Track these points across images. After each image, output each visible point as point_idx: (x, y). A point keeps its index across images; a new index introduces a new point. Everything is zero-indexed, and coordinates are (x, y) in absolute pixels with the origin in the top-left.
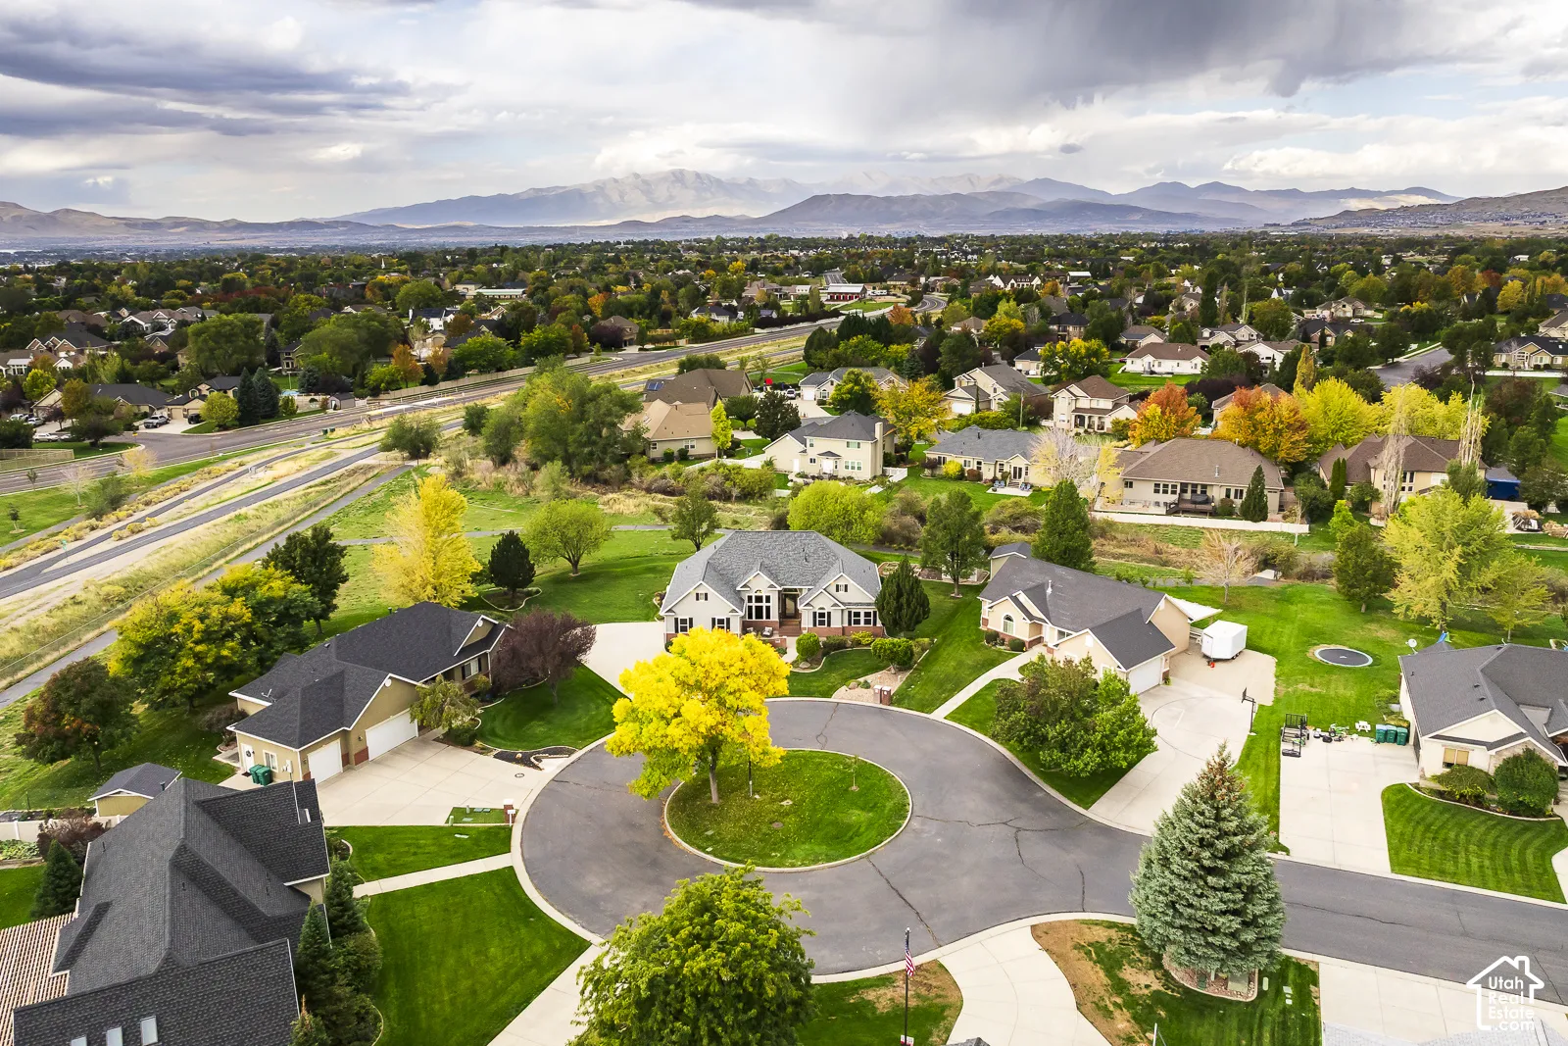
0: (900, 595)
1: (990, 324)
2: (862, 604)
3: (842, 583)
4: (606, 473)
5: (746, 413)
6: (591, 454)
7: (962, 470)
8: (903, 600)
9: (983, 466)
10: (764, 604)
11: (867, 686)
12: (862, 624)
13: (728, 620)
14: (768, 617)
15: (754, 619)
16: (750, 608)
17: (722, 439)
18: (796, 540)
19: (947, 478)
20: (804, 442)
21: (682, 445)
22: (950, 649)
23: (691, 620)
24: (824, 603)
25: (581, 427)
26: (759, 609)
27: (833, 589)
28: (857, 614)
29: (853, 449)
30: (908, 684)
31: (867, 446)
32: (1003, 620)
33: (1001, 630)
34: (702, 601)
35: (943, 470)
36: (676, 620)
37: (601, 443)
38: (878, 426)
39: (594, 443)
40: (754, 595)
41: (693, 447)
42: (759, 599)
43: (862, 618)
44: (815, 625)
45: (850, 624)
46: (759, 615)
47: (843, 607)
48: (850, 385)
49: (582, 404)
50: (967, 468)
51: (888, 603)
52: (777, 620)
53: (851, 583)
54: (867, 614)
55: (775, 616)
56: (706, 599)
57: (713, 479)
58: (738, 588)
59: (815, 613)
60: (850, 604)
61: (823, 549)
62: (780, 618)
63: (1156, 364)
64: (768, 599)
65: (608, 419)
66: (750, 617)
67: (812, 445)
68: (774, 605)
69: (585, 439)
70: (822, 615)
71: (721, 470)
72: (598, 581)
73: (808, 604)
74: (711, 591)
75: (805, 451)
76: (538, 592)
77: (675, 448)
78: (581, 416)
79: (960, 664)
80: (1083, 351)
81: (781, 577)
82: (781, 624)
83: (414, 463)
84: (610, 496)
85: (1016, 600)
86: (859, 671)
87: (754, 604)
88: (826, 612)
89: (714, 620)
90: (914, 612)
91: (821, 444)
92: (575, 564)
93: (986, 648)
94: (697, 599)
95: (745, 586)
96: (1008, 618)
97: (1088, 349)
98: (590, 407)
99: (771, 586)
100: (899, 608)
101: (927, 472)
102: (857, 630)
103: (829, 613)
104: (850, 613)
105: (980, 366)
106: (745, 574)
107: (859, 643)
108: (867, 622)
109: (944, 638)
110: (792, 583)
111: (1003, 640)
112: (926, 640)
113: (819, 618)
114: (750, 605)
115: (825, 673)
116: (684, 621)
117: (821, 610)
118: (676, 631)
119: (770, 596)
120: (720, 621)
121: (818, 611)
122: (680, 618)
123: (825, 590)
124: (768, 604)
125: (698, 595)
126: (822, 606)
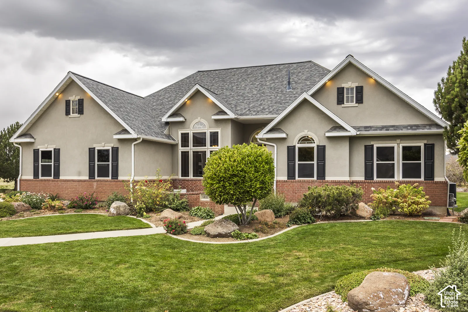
3: (348, 84)
10: (208, 148)
12: (398, 176)
13: (115, 150)
15: (191, 177)
16: (185, 155)
23: (57, 151)
24: (310, 126)
27: (331, 101)
28: (387, 154)
34: (74, 114)
36: (36, 152)
40: (191, 132)
42: (200, 140)
43: (398, 161)
44: (291, 175)
45: (369, 174)
53: (371, 81)
54: (411, 154)
56: (81, 111)
58: (164, 119)
59: (291, 150)
60: (368, 127)
64: (214, 139)
66: (185, 173)
70: (305, 154)
73: (276, 129)
74: (89, 97)
87: (191, 149)
88: (314, 145)
89: (91, 151)
94: (68, 113)
95: (177, 114)
99: (220, 113)
103: (322, 149)
104: (369, 151)
108: (410, 171)
113: (299, 161)
114: (185, 149)
115: (269, 247)
116: (46, 155)
117: (305, 143)
118: (36, 175)
119: (217, 132)
120: (103, 155)
121: (298, 146)
122: (42, 148)
123: (312, 96)
124: (214, 149)
125: (68, 104)
126: (306, 133)
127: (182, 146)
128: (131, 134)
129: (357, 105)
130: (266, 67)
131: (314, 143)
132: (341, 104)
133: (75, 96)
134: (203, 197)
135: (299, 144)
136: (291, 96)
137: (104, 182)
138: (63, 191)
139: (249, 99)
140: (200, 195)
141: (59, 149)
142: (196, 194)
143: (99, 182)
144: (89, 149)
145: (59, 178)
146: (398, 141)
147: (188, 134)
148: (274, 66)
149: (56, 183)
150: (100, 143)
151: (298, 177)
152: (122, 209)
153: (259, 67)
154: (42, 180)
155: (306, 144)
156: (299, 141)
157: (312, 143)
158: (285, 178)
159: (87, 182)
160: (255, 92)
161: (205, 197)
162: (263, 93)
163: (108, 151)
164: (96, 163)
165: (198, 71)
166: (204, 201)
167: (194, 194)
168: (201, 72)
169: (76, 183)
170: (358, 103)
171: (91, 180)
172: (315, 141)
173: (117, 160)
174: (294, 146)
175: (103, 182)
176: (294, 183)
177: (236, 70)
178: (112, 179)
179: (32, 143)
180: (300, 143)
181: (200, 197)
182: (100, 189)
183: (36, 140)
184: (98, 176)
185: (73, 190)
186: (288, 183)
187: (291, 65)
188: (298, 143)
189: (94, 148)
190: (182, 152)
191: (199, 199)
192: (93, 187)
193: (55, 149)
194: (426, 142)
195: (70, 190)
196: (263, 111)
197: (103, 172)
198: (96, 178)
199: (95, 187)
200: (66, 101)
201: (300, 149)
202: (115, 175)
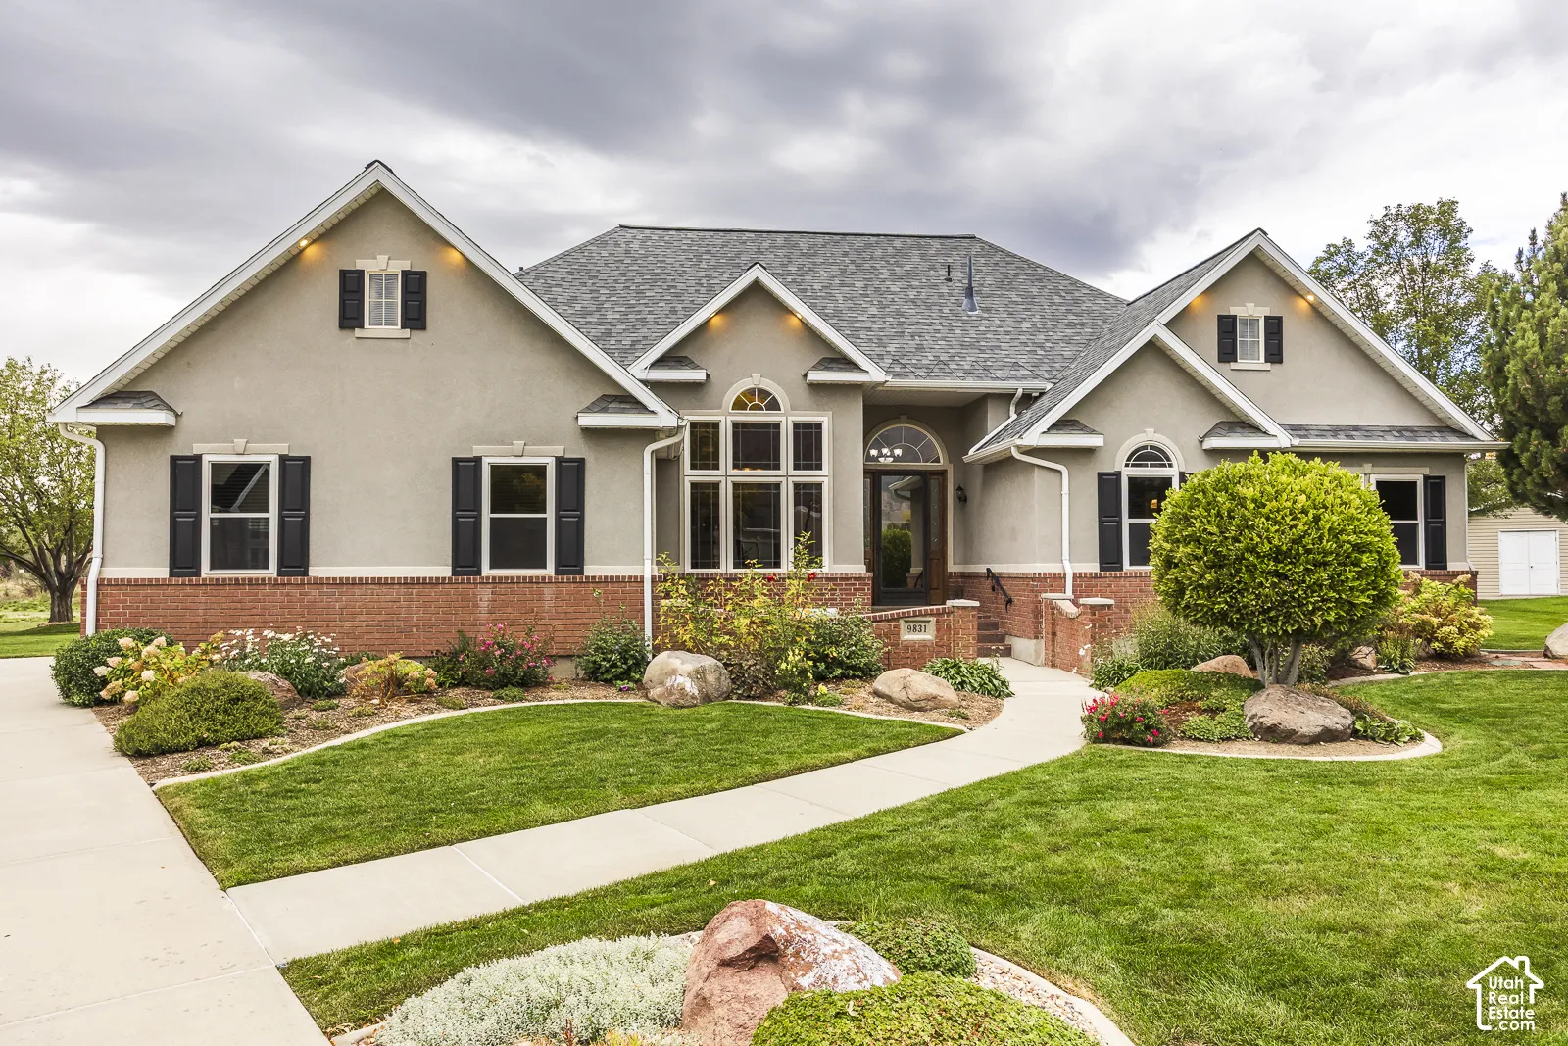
3: (1249, 306)
10: (786, 476)
13: (572, 472)
14: (809, 551)
15: (727, 566)
16: (705, 498)
18: (903, 254)
23: (297, 471)
34: (382, 325)
40: (726, 419)
42: (756, 445)
56: (416, 318)
59: (1108, 484)
64: (809, 447)
66: (705, 554)
68: (844, 482)
73: (1070, 423)
87: (727, 475)
88: (1172, 472)
89: (465, 471)
94: (350, 317)
95: (676, 358)
99: (831, 362)
110: (935, 369)
113: (1131, 516)
114: (706, 476)
117: (1146, 465)
118: (183, 562)
119: (819, 425)
120: (515, 485)
121: (1128, 472)
122: (214, 454)
123: (1170, 325)
124: (808, 476)
125: (351, 284)
126: (1148, 436)
127: (693, 466)
128: (653, 412)
129: (1268, 366)
130: (847, 238)
131: (1171, 465)
132: (1229, 362)
133: (389, 259)
134: (909, 628)
135: (1130, 468)
136: (992, 329)
137: (528, 586)
138: (332, 624)
139: (870, 330)
140: (901, 622)
141: (306, 460)
142: (888, 621)
143: (503, 586)
144: (456, 461)
145: (305, 573)
146: (1368, 467)
147: (716, 425)
148: (875, 239)
149: (296, 592)
150: (502, 443)
151: (1131, 564)
152: (711, 678)
153: (827, 237)
154: (218, 583)
155: (1149, 468)
156: (1129, 459)
157: (1164, 465)
158: (1094, 567)
159: (447, 587)
160: (874, 310)
161: (918, 629)
162: (899, 314)
163: (540, 471)
164: (487, 515)
165: (621, 227)
166: (915, 642)
167: (880, 621)
168: (635, 231)
169: (394, 592)
170: (1272, 362)
171: (469, 580)
172: (1174, 462)
173: (579, 504)
174: (1118, 474)
175: (521, 585)
176: (1122, 582)
177: (752, 235)
178: (557, 573)
179: (162, 432)
180: (1133, 465)
181: (902, 627)
182: (509, 610)
183: (184, 420)
184: (493, 566)
185: (381, 617)
186: (1104, 580)
187: (922, 242)
188: (1127, 465)
189: (478, 460)
190: (694, 485)
191: (898, 634)
192: (476, 606)
193: (283, 459)
194: (1427, 471)
195: (362, 617)
196: (941, 366)
197: (518, 547)
198: (486, 570)
199: (484, 605)
200: (344, 274)
201: (1132, 480)
202: (572, 557)
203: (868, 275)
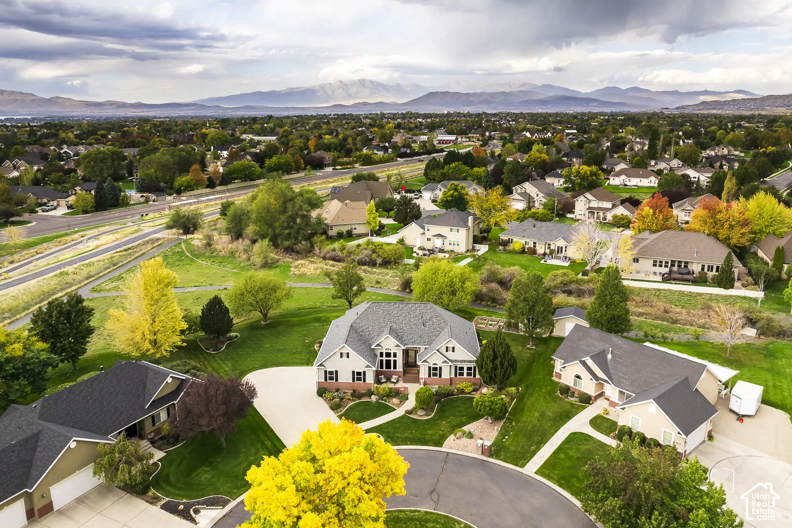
0: (495, 358)
1: (529, 157)
2: (465, 361)
3: (450, 345)
4: (298, 247)
5: (389, 207)
6: (289, 234)
7: (524, 247)
8: (498, 362)
9: (537, 245)
10: (392, 359)
11: (470, 436)
12: (465, 376)
13: (364, 373)
14: (395, 367)
15: (384, 369)
16: (382, 361)
17: (373, 224)
18: (416, 309)
19: (514, 252)
20: (423, 228)
21: (349, 228)
22: (532, 399)
23: (336, 372)
24: (436, 360)
25: (283, 218)
26: (388, 362)
27: (443, 350)
28: (462, 369)
29: (454, 233)
30: (503, 433)
31: (463, 231)
32: (573, 378)
33: (571, 385)
34: (345, 358)
35: (511, 247)
36: (326, 372)
37: (296, 227)
38: (470, 219)
39: (292, 228)
40: (384, 352)
41: (355, 229)
42: (388, 355)
43: (465, 371)
44: (430, 376)
45: (456, 375)
46: (388, 366)
47: (451, 364)
48: (452, 192)
49: (285, 203)
50: (527, 246)
51: (486, 364)
52: (402, 370)
53: (457, 346)
54: (469, 369)
55: (400, 368)
56: (348, 357)
57: (365, 252)
58: (373, 347)
59: (430, 368)
60: (456, 361)
61: (437, 317)
62: (404, 367)
63: (628, 180)
64: (395, 355)
65: (301, 213)
66: (382, 367)
67: (428, 230)
68: (400, 360)
69: (286, 225)
70: (435, 369)
71: (370, 246)
72: (280, 329)
73: (425, 361)
74: (351, 352)
75: (424, 234)
76: (236, 337)
77: (344, 229)
78: (284, 211)
79: (542, 415)
80: (588, 172)
81: (405, 338)
82: (405, 372)
83: (184, 237)
84: (300, 262)
85: (584, 364)
86: (464, 419)
87: (384, 358)
88: (438, 366)
89: (353, 372)
90: (506, 372)
91: (434, 229)
92: (265, 316)
93: (561, 399)
94: (341, 357)
95: (378, 345)
96: (578, 377)
97: (591, 171)
98: (289, 205)
99: (397, 346)
100: (495, 368)
101: (501, 248)
102: (462, 381)
103: (440, 368)
104: (456, 367)
105: (528, 181)
106: (378, 335)
107: (463, 392)
108: (469, 374)
109: (527, 387)
110: (413, 343)
111: (573, 393)
112: (513, 389)
113: (432, 371)
114: (382, 358)
115: (437, 420)
116: (331, 373)
117: (435, 365)
118: (326, 380)
119: (396, 353)
120: (358, 374)
121: (432, 366)
122: (328, 370)
123: (437, 350)
124: (395, 359)
125: (341, 354)
126: (435, 362)
127: (380, 357)
132: (447, 352)
133: (345, 351)
137: (360, 383)
138: (340, 386)
140: (400, 388)
141: (338, 371)
142: (398, 388)
143: (357, 383)
145: (338, 381)
149: (337, 383)
150: (357, 369)
151: (432, 377)
154: (329, 382)
159: (352, 383)
163: (361, 372)
164: (356, 376)
169: (347, 383)
170: (453, 352)
171: (354, 382)
173: (365, 376)
176: (431, 379)
182: (358, 385)
183: (326, 367)
185: (345, 386)
189: (355, 371)
190: (380, 360)
193: (335, 370)
194: (473, 366)
197: (359, 379)
198: (356, 381)
199: (355, 385)
202: (364, 381)
203: (409, 316)
